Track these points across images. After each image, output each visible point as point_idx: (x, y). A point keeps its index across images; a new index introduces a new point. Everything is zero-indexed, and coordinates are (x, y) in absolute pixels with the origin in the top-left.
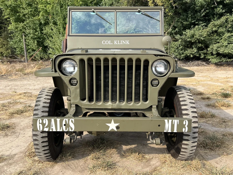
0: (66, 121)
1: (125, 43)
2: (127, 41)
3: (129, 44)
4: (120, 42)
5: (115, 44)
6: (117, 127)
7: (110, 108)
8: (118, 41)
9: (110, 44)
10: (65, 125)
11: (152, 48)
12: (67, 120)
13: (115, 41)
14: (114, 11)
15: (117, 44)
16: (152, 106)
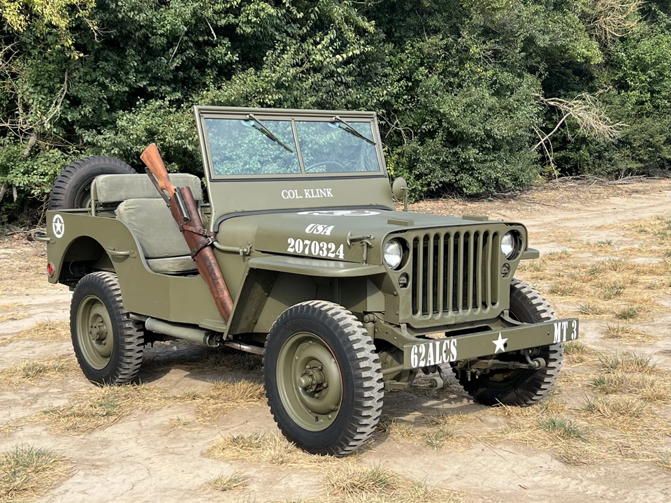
1: (325, 195)
2: (327, 189)
3: (332, 196)
4: (315, 194)
5: (307, 197)
6: (505, 345)
7: (453, 322)
9: (297, 197)
10: (445, 352)
12: (448, 342)
13: (305, 190)
15: (310, 197)
16: (503, 312)
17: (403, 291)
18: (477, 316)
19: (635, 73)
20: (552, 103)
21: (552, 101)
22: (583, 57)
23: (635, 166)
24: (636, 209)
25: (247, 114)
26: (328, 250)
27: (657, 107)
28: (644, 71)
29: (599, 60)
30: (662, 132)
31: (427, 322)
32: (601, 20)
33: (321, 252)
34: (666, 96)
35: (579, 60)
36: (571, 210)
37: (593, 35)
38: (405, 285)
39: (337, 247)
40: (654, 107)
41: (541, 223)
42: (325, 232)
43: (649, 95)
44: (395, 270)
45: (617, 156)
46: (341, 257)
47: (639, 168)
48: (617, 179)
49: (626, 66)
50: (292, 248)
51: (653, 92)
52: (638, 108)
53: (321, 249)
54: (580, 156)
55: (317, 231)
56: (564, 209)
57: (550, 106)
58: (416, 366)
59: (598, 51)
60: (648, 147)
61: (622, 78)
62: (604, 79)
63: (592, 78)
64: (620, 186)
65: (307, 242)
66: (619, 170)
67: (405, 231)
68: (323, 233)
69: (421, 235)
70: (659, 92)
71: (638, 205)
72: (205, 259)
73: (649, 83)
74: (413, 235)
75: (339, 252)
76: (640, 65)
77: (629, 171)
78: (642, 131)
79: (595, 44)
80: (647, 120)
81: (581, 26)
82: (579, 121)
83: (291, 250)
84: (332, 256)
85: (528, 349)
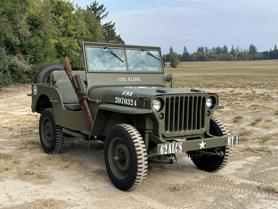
0: (177, 144)
1: (137, 80)
2: (138, 78)
3: (140, 80)
4: (133, 79)
5: (129, 81)
6: (205, 146)
7: (183, 135)
8: (131, 78)
10: (177, 148)
11: (158, 84)
14: (123, 48)
16: (206, 131)
17: (161, 121)
18: (194, 133)
25: (105, 46)
26: (130, 102)
31: (171, 134)
33: (128, 103)
38: (162, 118)
39: (134, 101)
42: (130, 95)
44: (157, 112)
46: (135, 105)
50: (117, 101)
53: (128, 102)
55: (127, 94)
58: (163, 154)
65: (123, 99)
67: (162, 95)
68: (129, 95)
69: (170, 97)
72: (84, 105)
74: (166, 97)
75: (134, 103)
83: (116, 102)
84: (132, 105)
85: (216, 148)
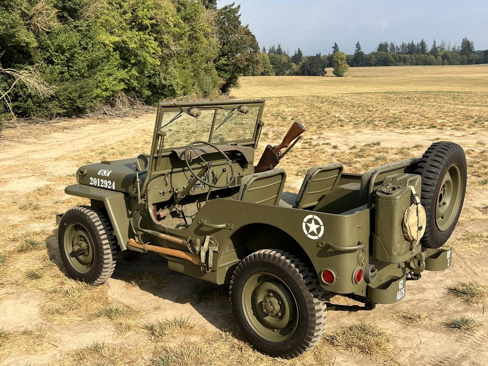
19: (57, 54)
20: (8, 72)
21: (8, 70)
22: (24, 42)
23: (61, 111)
24: (71, 141)
27: (72, 76)
28: (63, 53)
29: (35, 44)
30: (76, 91)
32: (35, 19)
34: (76, 69)
35: (22, 44)
36: (30, 144)
37: (29, 29)
40: (70, 75)
41: (14, 156)
43: (66, 68)
45: (50, 106)
47: (64, 113)
48: (51, 119)
49: (52, 50)
51: (69, 67)
52: (60, 76)
54: (27, 105)
56: (25, 143)
57: (8, 74)
59: (33, 39)
60: (68, 100)
61: (49, 57)
62: (38, 56)
63: (30, 56)
64: (54, 124)
66: (52, 114)
70: (72, 67)
71: (71, 138)
73: (66, 61)
76: (60, 49)
77: (59, 115)
78: (65, 90)
79: (32, 35)
80: (66, 83)
81: (22, 22)
82: (27, 84)
